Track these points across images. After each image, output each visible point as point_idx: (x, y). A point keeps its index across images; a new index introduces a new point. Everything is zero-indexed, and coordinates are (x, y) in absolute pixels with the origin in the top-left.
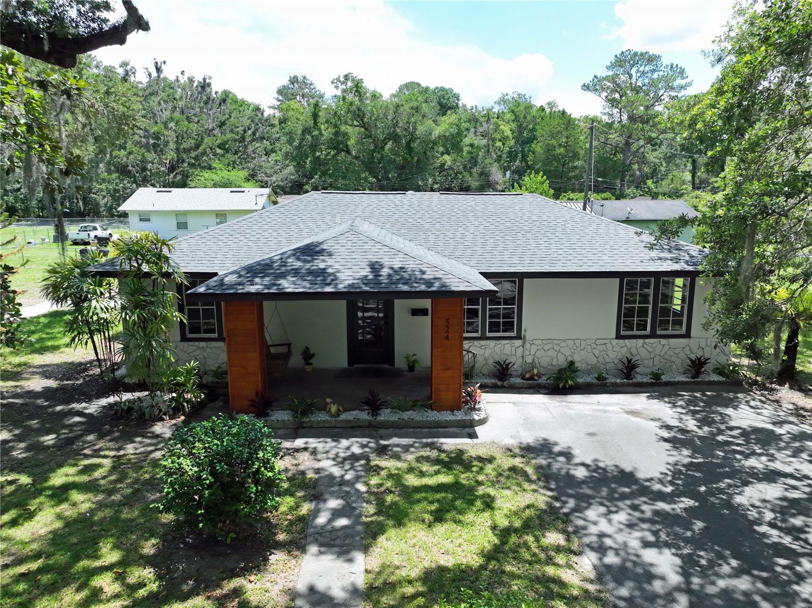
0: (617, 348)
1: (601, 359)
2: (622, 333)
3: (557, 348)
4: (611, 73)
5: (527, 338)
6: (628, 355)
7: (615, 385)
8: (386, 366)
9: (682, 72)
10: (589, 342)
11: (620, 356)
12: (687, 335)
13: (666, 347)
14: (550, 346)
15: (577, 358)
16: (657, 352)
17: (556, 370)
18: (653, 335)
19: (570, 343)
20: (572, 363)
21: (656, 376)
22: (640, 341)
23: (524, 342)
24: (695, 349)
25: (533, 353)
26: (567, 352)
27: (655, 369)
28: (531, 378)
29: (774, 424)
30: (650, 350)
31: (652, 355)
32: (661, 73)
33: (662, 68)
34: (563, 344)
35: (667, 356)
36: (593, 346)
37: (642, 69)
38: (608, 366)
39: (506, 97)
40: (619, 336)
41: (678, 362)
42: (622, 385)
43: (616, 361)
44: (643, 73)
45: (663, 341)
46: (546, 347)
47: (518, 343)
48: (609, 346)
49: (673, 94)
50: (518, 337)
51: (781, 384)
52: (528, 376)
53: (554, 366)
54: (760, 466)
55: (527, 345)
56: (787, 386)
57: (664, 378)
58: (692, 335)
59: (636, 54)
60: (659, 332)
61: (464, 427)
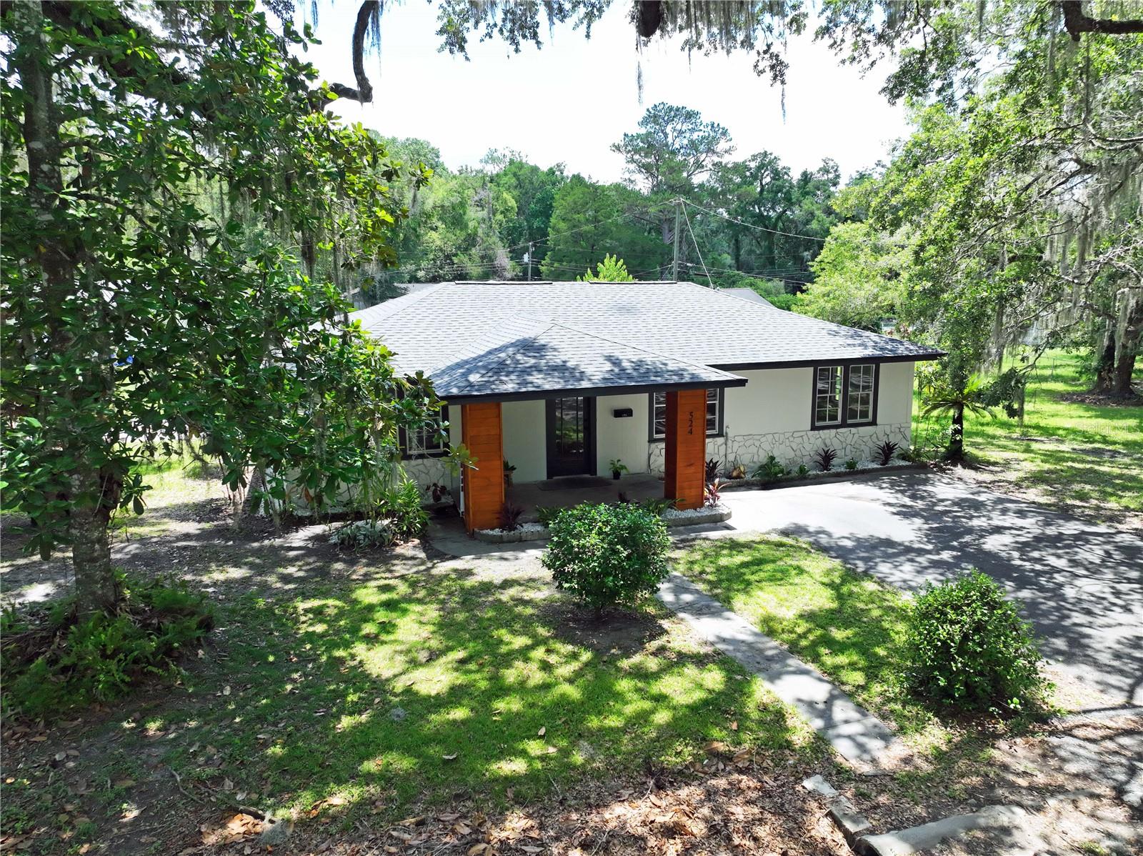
0: (812, 440)
1: (798, 453)
2: (817, 424)
3: (757, 443)
4: (643, 131)
5: (729, 435)
6: (823, 447)
7: (817, 476)
8: (587, 476)
9: (724, 133)
10: (787, 435)
11: (815, 448)
12: (874, 423)
13: (856, 436)
14: (751, 441)
15: (776, 454)
16: (848, 442)
17: (756, 466)
18: (844, 425)
19: (771, 436)
20: (772, 458)
21: (851, 465)
22: (833, 431)
23: (727, 440)
24: (881, 435)
25: (735, 450)
26: (766, 446)
27: (847, 459)
28: (738, 477)
29: (973, 494)
30: (843, 439)
31: (844, 445)
32: (701, 134)
33: (702, 128)
34: (763, 439)
35: (857, 446)
36: (791, 439)
37: (679, 127)
38: (806, 459)
39: (495, 155)
40: (814, 428)
41: (867, 450)
42: (824, 476)
43: (812, 454)
44: (681, 132)
45: (853, 430)
46: (747, 444)
47: (720, 440)
48: (805, 437)
49: (716, 159)
50: (720, 435)
51: (955, 465)
52: (735, 474)
53: (754, 463)
54: (985, 524)
55: (730, 443)
56: (959, 466)
57: (859, 467)
58: (878, 422)
59: (671, 109)
60: (849, 421)
61: (716, 522)
